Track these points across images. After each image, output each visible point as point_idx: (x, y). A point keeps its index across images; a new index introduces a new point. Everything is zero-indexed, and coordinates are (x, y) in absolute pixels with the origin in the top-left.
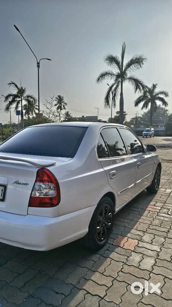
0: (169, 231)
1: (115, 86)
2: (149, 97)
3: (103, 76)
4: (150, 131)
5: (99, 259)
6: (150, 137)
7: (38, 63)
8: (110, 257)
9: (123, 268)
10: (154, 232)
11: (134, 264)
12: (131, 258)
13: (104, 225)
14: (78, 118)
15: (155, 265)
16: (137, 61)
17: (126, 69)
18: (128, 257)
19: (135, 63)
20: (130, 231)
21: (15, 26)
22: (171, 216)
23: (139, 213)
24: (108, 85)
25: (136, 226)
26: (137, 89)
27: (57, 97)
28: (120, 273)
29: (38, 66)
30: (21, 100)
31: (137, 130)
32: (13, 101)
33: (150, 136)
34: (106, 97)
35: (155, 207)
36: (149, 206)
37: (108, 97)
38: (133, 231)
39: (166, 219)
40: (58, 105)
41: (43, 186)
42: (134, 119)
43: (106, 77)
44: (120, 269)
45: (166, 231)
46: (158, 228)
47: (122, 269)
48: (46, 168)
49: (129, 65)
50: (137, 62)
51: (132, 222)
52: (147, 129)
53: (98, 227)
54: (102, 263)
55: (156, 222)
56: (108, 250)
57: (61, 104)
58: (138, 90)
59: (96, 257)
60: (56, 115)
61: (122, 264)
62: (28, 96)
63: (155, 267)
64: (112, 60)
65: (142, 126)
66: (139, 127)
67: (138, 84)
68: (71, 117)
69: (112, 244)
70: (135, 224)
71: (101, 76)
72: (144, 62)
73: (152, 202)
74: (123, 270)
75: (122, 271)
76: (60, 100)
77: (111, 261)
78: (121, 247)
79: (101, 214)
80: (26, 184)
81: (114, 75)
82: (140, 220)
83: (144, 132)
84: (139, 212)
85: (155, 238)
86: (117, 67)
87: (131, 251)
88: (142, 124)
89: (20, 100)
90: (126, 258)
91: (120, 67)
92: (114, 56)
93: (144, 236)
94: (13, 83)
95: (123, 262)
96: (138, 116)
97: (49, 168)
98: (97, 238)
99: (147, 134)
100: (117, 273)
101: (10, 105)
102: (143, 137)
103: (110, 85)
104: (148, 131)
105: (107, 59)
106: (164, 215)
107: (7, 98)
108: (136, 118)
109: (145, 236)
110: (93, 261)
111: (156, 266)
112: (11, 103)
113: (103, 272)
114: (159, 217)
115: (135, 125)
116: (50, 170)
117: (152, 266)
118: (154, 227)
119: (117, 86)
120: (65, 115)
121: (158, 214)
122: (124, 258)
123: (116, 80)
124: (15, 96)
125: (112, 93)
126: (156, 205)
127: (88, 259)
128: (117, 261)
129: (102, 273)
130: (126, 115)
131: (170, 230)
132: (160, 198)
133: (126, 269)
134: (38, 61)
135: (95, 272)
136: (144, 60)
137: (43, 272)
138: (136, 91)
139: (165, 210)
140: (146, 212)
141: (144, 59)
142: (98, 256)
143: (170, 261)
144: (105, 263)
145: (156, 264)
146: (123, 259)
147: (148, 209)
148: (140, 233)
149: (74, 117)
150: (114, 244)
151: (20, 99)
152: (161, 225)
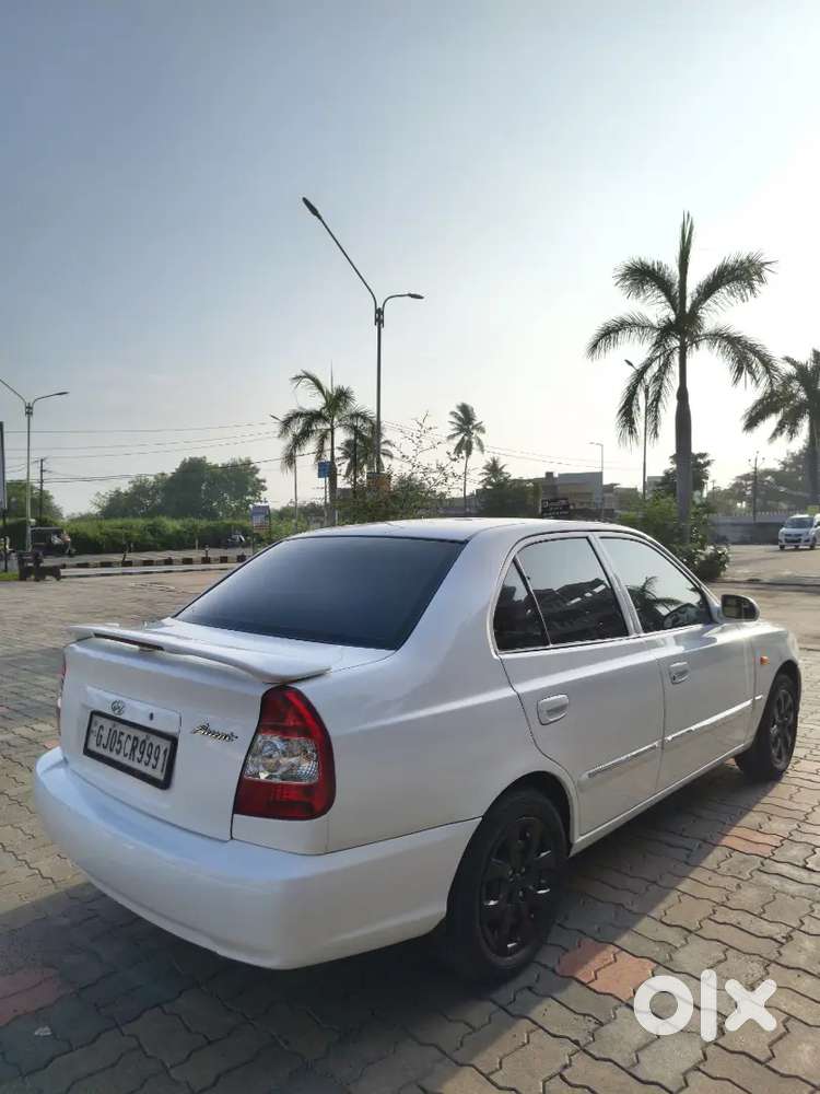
0: (789, 938)
1: (655, 367)
2: (802, 395)
3: (609, 333)
4: (811, 525)
5: (490, 1019)
6: (812, 548)
7: (379, 312)
8: (531, 1016)
9: (570, 1065)
10: (727, 934)
11: (613, 1056)
12: (610, 1029)
13: (521, 893)
14: (530, 481)
15: (699, 1070)
16: (739, 275)
17: (697, 305)
18: (601, 1024)
19: (733, 280)
20: (635, 922)
21: (305, 201)
22: (813, 874)
23: (688, 856)
24: (630, 364)
25: (662, 906)
26: (740, 370)
27: (457, 411)
28: (556, 1084)
29: (379, 321)
30: (332, 430)
31: (757, 521)
32: (306, 433)
33: (810, 543)
34: (624, 407)
35: (759, 838)
36: (735, 831)
37: (631, 406)
38: (645, 925)
39: (793, 888)
40: (459, 438)
41: (280, 745)
42: (746, 477)
43: (623, 337)
44: (557, 1067)
45: (778, 937)
46: (746, 921)
47: (565, 1067)
48: (292, 686)
49: (709, 289)
50: (738, 278)
51: (650, 888)
52: (799, 516)
53: (492, 903)
54: (495, 1036)
55: (749, 896)
56: (530, 989)
57: (469, 433)
58: (746, 376)
59: (478, 1013)
60: (435, 480)
61: (571, 1047)
62: (357, 415)
63: (697, 1079)
64: (642, 276)
65: (784, 506)
66: (766, 508)
67: (744, 354)
68: (506, 479)
69: (554, 971)
70: (661, 898)
71: (602, 336)
72: (766, 274)
73: (752, 814)
74: (566, 1073)
75: (562, 1076)
76: (466, 419)
77: (532, 1031)
78: (583, 983)
79: (503, 852)
80: (230, 737)
81: (652, 327)
82: (683, 886)
83: (783, 529)
84: (688, 852)
85: (726, 959)
86: (663, 298)
87: (616, 1002)
88: (783, 498)
89: (328, 430)
90: (592, 1026)
91: (676, 300)
92: (650, 263)
93: (682, 946)
94: (308, 376)
95: (576, 1042)
96: (762, 467)
97: (301, 687)
98: (487, 941)
99: (800, 535)
100: (544, 1082)
101: (294, 447)
102: (782, 548)
103: (638, 364)
104: (801, 524)
105: (624, 277)
106: (785, 869)
107: (287, 423)
108: (756, 478)
109: (687, 948)
110: (467, 1024)
111: (700, 1074)
112: (298, 441)
113: (492, 1073)
114: (765, 877)
115: (751, 501)
116: (303, 691)
117: (685, 1074)
118: (733, 917)
119: (666, 365)
120: (485, 471)
121: (762, 864)
122: (584, 1027)
123: (658, 344)
124: (314, 416)
125: (647, 391)
126: (766, 828)
127: (450, 1017)
128: (555, 1036)
129: (486, 1072)
130: (708, 463)
131: (795, 934)
132: (791, 798)
133: (582, 1070)
134: (380, 306)
135: (462, 1065)
136: (766, 266)
137: (287, 1043)
138: (736, 381)
139: (796, 852)
140: (718, 853)
141: (763, 265)
142: (488, 1006)
143: (762, 1059)
144: (508, 1036)
145: (701, 1067)
146: (579, 1029)
147: (726, 841)
148: (672, 936)
149: (517, 477)
150: (558, 970)
151: (329, 426)
152: (764, 912)
